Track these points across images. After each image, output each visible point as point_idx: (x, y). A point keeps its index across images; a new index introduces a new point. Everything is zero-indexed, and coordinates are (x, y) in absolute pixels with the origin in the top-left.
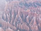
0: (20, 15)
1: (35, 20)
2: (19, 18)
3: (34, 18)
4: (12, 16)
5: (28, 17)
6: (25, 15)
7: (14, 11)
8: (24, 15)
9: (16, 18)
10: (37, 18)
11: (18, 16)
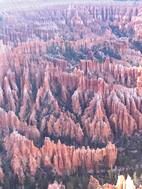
0: (51, 88)
1: (99, 103)
2: (47, 97)
3: (98, 97)
4: (25, 91)
5: (76, 93)
6: (68, 87)
7: (31, 75)
8: (64, 88)
9: (37, 100)
10: (106, 97)
11: (44, 90)
